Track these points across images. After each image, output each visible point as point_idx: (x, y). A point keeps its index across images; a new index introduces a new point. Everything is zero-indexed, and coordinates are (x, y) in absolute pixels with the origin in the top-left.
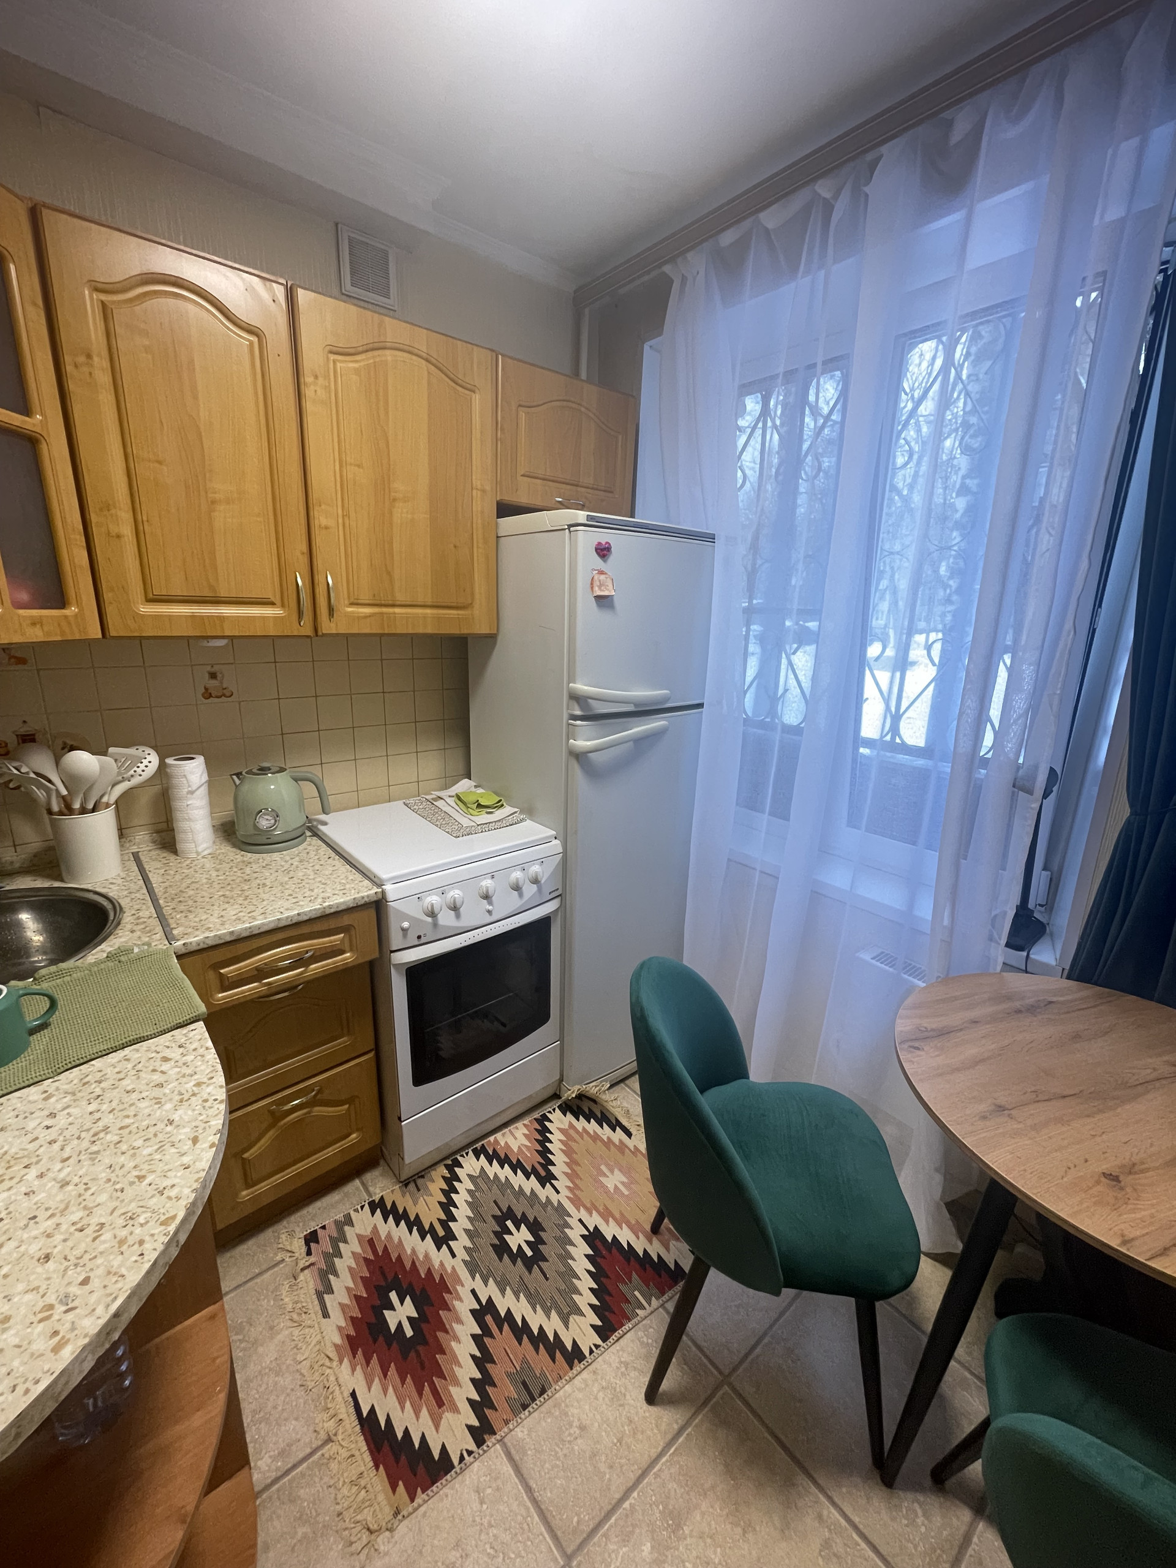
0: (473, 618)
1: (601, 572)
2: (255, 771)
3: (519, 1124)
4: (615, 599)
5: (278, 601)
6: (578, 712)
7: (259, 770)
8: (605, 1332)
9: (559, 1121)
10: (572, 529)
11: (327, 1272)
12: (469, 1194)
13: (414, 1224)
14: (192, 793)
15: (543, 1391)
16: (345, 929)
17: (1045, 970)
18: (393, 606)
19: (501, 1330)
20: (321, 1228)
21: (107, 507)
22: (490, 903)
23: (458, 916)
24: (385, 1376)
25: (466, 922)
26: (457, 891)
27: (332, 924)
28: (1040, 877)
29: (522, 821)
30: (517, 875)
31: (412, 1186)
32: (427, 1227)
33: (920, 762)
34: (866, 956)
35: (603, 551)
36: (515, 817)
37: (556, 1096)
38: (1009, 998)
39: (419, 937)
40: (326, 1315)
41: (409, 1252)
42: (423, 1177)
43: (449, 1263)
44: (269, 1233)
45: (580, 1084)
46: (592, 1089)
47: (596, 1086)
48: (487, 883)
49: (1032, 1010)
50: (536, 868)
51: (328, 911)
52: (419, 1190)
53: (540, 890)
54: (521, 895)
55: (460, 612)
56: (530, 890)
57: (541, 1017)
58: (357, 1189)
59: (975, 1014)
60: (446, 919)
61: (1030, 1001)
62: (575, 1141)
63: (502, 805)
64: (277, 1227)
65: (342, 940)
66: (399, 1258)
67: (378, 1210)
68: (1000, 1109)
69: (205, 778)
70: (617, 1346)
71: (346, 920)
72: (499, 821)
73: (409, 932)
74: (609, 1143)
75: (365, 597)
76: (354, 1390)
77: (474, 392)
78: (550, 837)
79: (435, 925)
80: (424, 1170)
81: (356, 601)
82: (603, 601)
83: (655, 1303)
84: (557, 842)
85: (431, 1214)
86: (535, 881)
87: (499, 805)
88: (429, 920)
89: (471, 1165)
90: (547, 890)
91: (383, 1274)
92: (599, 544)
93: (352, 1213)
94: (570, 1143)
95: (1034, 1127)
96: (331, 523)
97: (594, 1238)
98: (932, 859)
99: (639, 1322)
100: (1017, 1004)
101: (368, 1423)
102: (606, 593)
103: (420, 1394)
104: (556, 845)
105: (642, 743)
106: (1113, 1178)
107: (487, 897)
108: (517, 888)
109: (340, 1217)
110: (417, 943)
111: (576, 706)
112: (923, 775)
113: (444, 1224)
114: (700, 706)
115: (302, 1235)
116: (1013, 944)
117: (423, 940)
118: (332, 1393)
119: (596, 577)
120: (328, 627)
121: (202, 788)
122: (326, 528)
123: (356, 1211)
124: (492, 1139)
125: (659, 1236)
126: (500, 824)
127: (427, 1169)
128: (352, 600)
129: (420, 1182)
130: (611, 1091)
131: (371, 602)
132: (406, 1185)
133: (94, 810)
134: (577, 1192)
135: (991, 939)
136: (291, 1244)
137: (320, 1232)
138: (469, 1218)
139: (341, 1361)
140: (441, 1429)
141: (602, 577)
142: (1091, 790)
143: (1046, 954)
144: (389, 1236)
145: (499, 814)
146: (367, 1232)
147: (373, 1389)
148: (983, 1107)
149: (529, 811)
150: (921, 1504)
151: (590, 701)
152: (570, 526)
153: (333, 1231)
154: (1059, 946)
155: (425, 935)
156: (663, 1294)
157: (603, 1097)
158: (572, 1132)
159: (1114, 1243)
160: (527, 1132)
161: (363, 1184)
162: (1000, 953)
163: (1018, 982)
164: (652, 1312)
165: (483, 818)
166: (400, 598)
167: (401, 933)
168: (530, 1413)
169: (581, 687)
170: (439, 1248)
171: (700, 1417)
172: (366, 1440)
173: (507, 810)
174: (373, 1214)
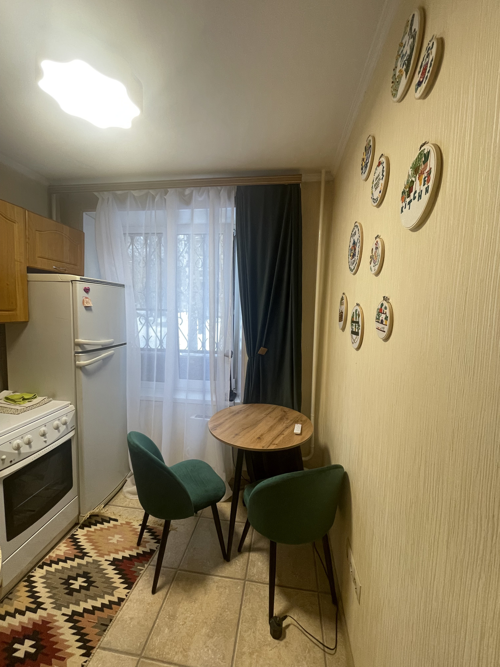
0: (17, 315)
1: (87, 298)
3: (61, 544)
4: (92, 307)
6: (80, 350)
8: (129, 587)
9: (81, 534)
10: (73, 282)
12: (43, 584)
13: (15, 613)
15: (111, 620)
17: (238, 404)
19: (83, 617)
22: (45, 438)
23: (30, 447)
25: (34, 449)
26: (29, 436)
28: (233, 381)
29: (50, 401)
30: (56, 422)
31: (6, 600)
32: (24, 609)
33: (201, 355)
34: (193, 417)
35: (87, 290)
36: (46, 400)
37: (76, 524)
38: (233, 412)
39: (11, 462)
41: (18, 624)
42: (11, 593)
43: (44, 614)
45: (89, 511)
46: (96, 511)
47: (98, 509)
48: (43, 429)
49: (238, 413)
50: (64, 418)
52: (11, 599)
53: (67, 427)
54: (59, 431)
55: (10, 312)
56: (63, 428)
57: (70, 486)
59: (226, 418)
60: (25, 449)
61: (237, 411)
62: (92, 536)
63: (36, 397)
66: (13, 631)
68: (237, 435)
70: (136, 588)
72: (37, 404)
73: (6, 460)
74: (109, 528)
77: (15, 223)
78: (68, 404)
79: (19, 453)
80: (11, 590)
82: (88, 308)
83: (146, 566)
84: (72, 406)
85: (24, 603)
86: (65, 424)
87: (35, 397)
88: (16, 452)
89: (38, 573)
90: (69, 427)
91: (5, 642)
92: (85, 288)
94: (90, 538)
95: (244, 435)
97: (114, 562)
98: (208, 383)
99: (142, 575)
100: (234, 413)
102: (89, 305)
104: (72, 407)
105: (106, 360)
106: (259, 438)
107: (44, 435)
108: (57, 428)
110: (10, 465)
111: (79, 348)
112: (202, 358)
113: (34, 602)
114: (125, 344)
116: (231, 400)
117: (13, 463)
119: (85, 300)
124: (47, 557)
125: (141, 545)
126: (38, 405)
127: (13, 588)
129: (10, 596)
130: (104, 508)
134: (101, 552)
135: (225, 400)
138: (48, 592)
141: (87, 299)
142: (240, 356)
143: (238, 400)
144: (1, 627)
145: (35, 401)
148: (232, 436)
149: (53, 396)
150: (237, 560)
151: (84, 345)
152: (72, 281)
154: (240, 398)
155: (14, 460)
156: (148, 561)
157: (102, 512)
158: (89, 533)
159: (261, 448)
160: (66, 545)
162: (228, 403)
163: (234, 408)
164: (146, 569)
165: (27, 404)
167: (2, 462)
168: (108, 630)
169: (80, 340)
170: (36, 612)
171: (173, 584)
173: (39, 399)
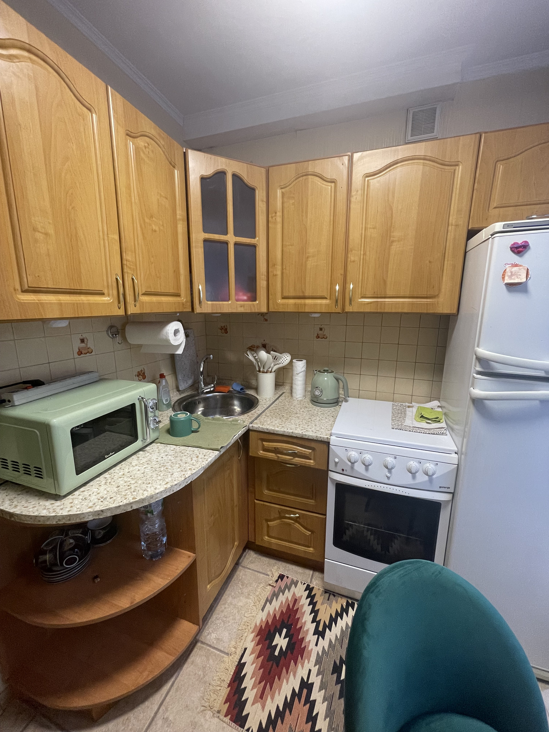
0: (438, 304)
1: (515, 265)
2: (322, 371)
4: (528, 285)
5: (328, 297)
6: (481, 369)
7: (324, 371)
10: (493, 237)
11: (275, 595)
12: (346, 626)
13: (315, 612)
14: (298, 374)
16: (313, 449)
18: (385, 298)
19: (304, 705)
20: (287, 576)
21: (274, 265)
22: (389, 472)
23: (367, 470)
24: (258, 658)
25: (369, 475)
26: (369, 456)
27: (307, 444)
29: (445, 434)
31: (327, 595)
32: (318, 619)
35: (519, 249)
39: (343, 470)
40: (263, 610)
41: (303, 621)
42: (334, 596)
43: (312, 646)
44: (273, 561)
48: (390, 460)
51: (304, 437)
52: (328, 600)
53: (431, 481)
54: (414, 478)
55: (429, 300)
56: (422, 478)
58: (309, 575)
60: (360, 468)
63: (440, 421)
64: (277, 562)
65: (310, 453)
66: (298, 619)
67: (308, 591)
69: (304, 369)
71: (313, 445)
73: (338, 464)
75: (368, 294)
76: (247, 648)
77: (458, 165)
78: (454, 451)
79: (352, 468)
80: (337, 594)
81: (364, 296)
82: (514, 287)
84: (455, 456)
85: (324, 617)
86: (428, 474)
87: (437, 420)
88: (350, 464)
91: (289, 617)
92: (515, 243)
93: (300, 582)
96: (356, 259)
101: (241, 666)
102: (518, 281)
103: (260, 683)
107: (388, 468)
108: (412, 472)
109: (295, 579)
110: (341, 472)
111: (480, 365)
113: (325, 626)
115: (280, 573)
117: (345, 472)
118: (242, 639)
120: (348, 309)
121: (302, 373)
122: (354, 261)
123: (301, 583)
128: (362, 295)
129: (332, 596)
131: (372, 296)
132: (326, 592)
133: (267, 373)
136: (275, 572)
137: (285, 577)
138: (336, 636)
139: (252, 633)
140: (254, 706)
141: (516, 268)
144: (302, 606)
146: (298, 595)
147: (251, 656)
149: (453, 431)
151: (489, 362)
152: (492, 235)
153: (289, 581)
161: (312, 575)
165: (420, 424)
166: (389, 293)
167: (334, 463)
169: (484, 352)
170: (314, 634)
172: (235, 670)
173: (441, 425)
174: (305, 590)
